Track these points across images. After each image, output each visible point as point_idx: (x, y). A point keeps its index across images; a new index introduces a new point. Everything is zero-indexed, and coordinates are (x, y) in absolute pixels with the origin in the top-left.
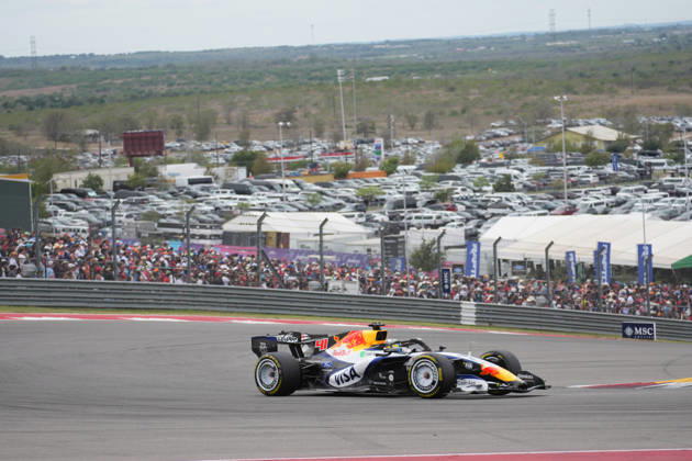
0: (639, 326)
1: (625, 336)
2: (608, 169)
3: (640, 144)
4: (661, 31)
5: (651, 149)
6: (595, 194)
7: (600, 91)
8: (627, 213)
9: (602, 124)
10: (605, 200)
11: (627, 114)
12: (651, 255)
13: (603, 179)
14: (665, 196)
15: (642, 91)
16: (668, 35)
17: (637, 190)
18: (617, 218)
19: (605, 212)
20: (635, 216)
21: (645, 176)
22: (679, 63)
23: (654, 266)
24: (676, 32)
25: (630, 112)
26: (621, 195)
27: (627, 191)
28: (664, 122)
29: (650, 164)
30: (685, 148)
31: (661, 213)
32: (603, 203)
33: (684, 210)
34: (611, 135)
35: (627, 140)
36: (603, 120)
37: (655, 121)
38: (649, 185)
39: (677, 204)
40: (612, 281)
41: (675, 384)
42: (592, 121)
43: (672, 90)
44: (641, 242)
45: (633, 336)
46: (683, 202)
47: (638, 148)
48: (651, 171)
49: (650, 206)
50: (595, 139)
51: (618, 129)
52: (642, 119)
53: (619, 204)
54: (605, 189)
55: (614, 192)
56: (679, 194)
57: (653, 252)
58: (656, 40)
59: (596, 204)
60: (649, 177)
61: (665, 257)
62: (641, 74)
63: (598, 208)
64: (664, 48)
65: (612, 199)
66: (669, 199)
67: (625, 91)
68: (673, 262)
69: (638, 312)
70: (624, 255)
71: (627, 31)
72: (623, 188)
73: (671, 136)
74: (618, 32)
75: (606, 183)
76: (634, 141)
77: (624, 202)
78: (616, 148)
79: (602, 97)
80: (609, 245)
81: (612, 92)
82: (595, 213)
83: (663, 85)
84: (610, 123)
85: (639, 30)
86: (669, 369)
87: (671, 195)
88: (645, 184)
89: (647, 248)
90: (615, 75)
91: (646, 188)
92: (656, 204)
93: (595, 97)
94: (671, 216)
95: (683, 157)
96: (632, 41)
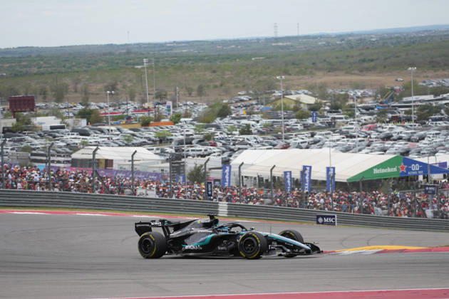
0: (327, 217)
1: (318, 223)
2: (309, 121)
3: (329, 106)
4: (341, 37)
5: (335, 109)
6: (301, 136)
7: (304, 74)
8: (321, 148)
9: (306, 94)
10: (307, 140)
11: (321, 87)
12: (334, 174)
13: (306, 127)
14: (343, 138)
15: (330, 73)
16: (346, 39)
17: (326, 134)
18: (314, 151)
19: (307, 148)
20: (325, 150)
21: (331, 126)
22: (352, 57)
23: (336, 180)
24: (350, 38)
25: (323, 87)
26: (317, 137)
27: (321, 135)
28: (343, 93)
29: (334, 118)
30: (356, 109)
31: (341, 148)
32: (305, 142)
33: (354, 147)
34: (312, 100)
35: (321, 104)
36: (306, 91)
37: (338, 92)
38: (334, 131)
39: (351, 142)
40: (311, 189)
41: (347, 252)
42: (299, 92)
43: (347, 73)
44: (329, 166)
45: (323, 223)
46: (354, 141)
47: (327, 108)
48: (335, 123)
49: (334, 144)
50: (301, 103)
51: (315, 97)
52: (330, 91)
53: (315, 142)
54: (307, 133)
55: (313, 135)
56: (352, 137)
57: (336, 172)
58: (338, 42)
59: (302, 143)
60: (334, 126)
61: (343, 175)
62: (330, 63)
63: (303, 145)
64: (343, 48)
65: (311, 139)
66: (345, 139)
67: (320, 74)
68: (348, 178)
69: (326, 209)
70: (319, 174)
71: (321, 37)
72: (318, 132)
73: (347, 101)
74: (315, 37)
75: (308, 130)
76: (325, 103)
77: (319, 141)
78: (314, 108)
79: (306, 77)
80: (310, 167)
81: (312, 74)
82: (301, 148)
83: (342, 70)
84: (310, 93)
85: (328, 37)
86: (343, 243)
87: (347, 137)
88: (331, 130)
89: (332, 169)
90: (314, 64)
91: (332, 132)
92: (338, 142)
93: (301, 77)
94: (347, 150)
95: (354, 114)
96: (324, 43)
